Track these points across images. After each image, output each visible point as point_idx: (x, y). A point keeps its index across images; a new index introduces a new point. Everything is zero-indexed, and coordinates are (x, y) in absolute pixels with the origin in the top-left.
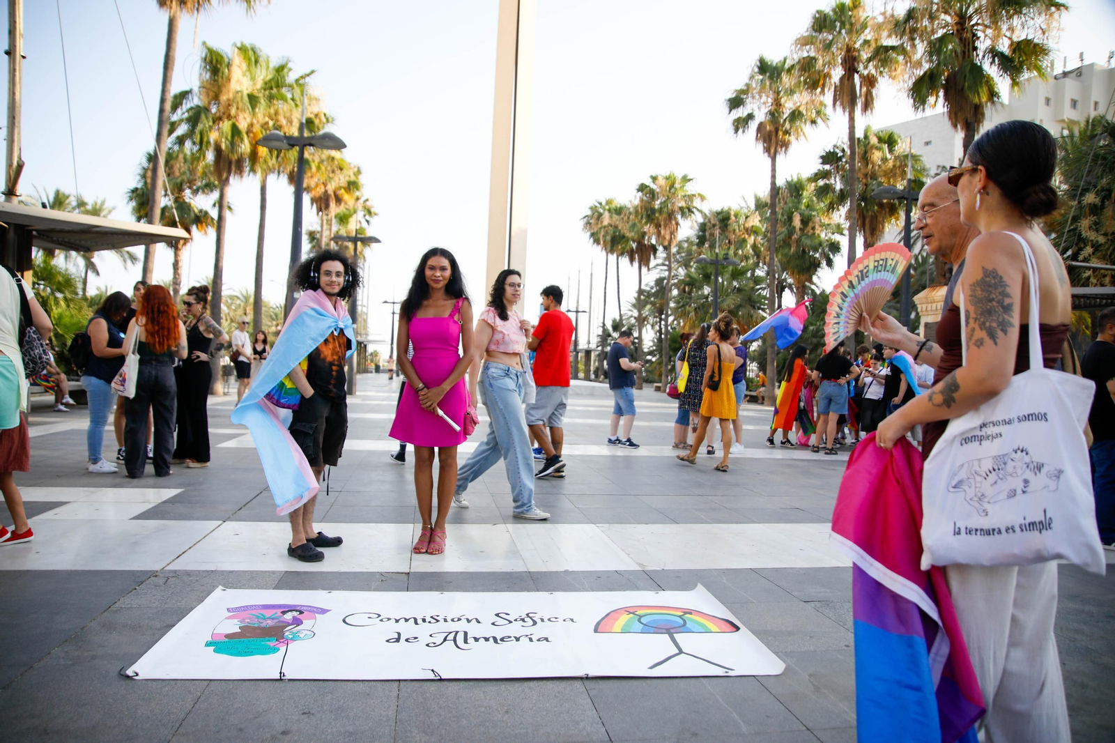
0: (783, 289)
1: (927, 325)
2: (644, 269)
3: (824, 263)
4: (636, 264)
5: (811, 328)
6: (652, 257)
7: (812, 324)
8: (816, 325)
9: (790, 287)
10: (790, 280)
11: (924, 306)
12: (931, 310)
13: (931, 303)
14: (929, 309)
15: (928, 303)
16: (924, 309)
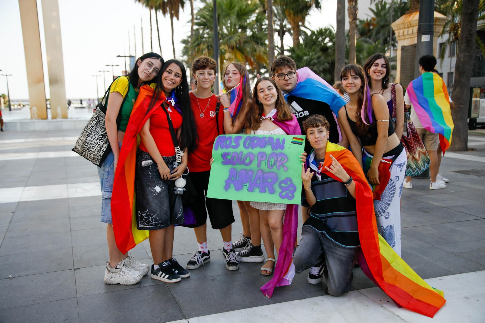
0: (284, 33)
1: (403, 48)
2: (175, 19)
3: (314, 5)
4: (168, 15)
5: (305, 58)
6: (180, 8)
7: (306, 55)
8: (309, 55)
9: (289, 31)
10: (289, 26)
11: (401, 31)
12: (408, 34)
13: (408, 27)
14: (406, 33)
15: (405, 28)
16: (401, 34)
